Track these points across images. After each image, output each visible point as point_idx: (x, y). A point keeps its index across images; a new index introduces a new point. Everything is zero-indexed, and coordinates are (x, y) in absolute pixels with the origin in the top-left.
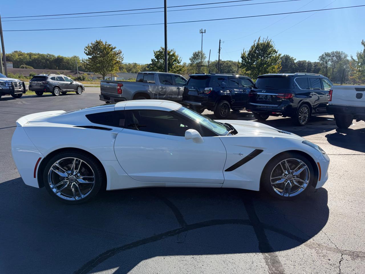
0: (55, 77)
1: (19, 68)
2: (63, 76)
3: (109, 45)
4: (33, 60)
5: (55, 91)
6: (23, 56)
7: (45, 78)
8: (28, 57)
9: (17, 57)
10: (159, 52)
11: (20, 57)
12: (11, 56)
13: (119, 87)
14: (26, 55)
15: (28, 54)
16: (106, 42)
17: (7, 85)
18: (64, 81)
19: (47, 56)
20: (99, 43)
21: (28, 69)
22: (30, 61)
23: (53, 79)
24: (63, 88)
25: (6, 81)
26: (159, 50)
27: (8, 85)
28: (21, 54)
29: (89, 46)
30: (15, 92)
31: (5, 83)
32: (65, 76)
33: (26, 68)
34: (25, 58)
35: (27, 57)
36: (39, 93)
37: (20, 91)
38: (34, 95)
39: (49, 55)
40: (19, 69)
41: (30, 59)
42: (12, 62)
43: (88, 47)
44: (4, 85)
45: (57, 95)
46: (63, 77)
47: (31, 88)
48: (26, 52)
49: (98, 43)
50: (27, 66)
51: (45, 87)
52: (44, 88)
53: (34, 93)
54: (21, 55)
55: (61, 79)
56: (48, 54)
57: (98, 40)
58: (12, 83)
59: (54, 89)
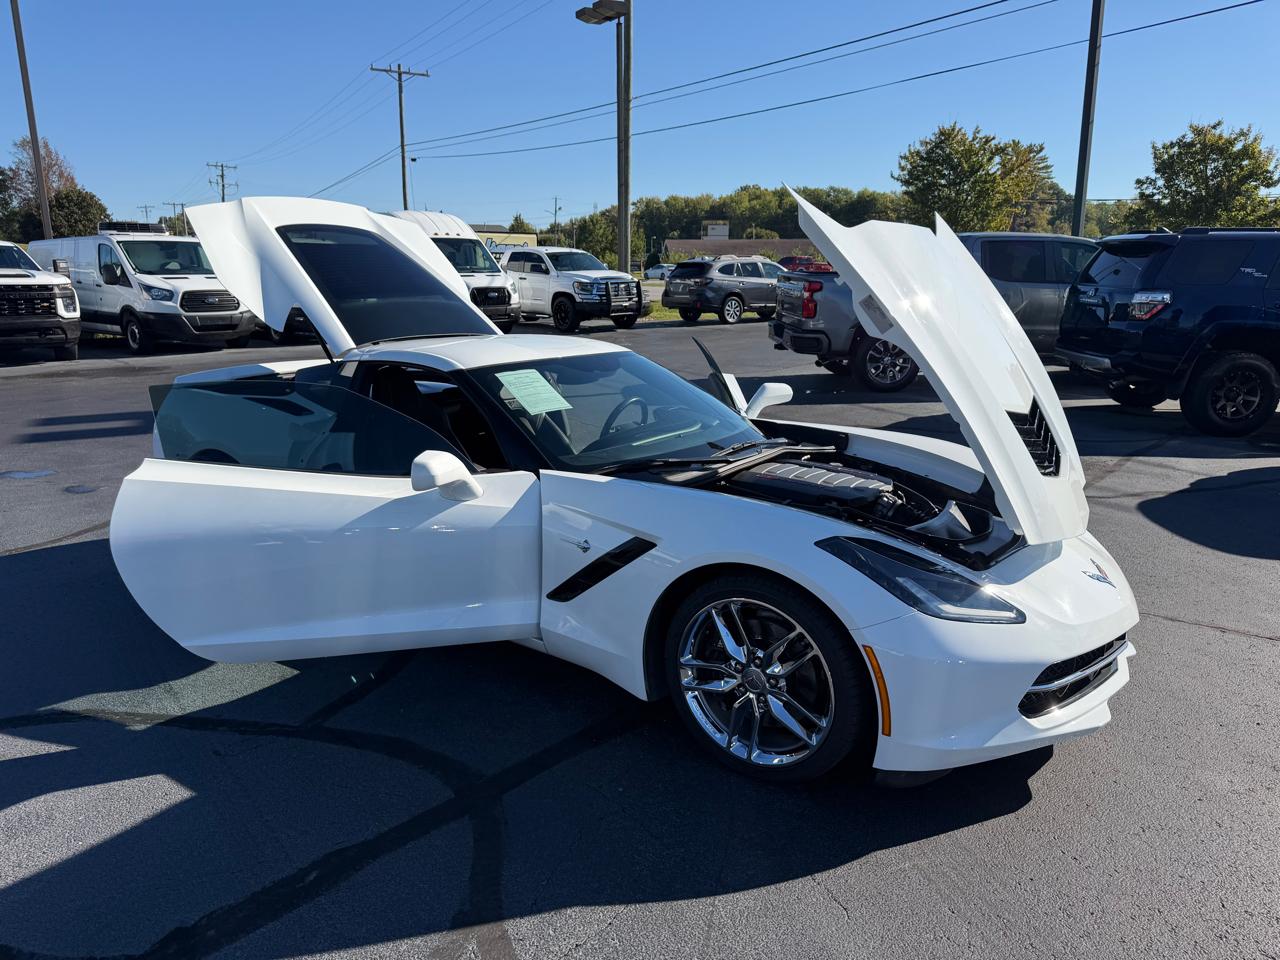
0: (733, 265)
1: (742, 238)
2: (758, 259)
3: (988, 141)
4: (786, 211)
5: (727, 308)
6: (760, 201)
7: (702, 269)
8: (774, 203)
9: (746, 204)
10: (1181, 144)
11: (755, 202)
12: (732, 202)
13: (806, 295)
14: (768, 198)
15: (775, 193)
16: (977, 131)
17: (594, 292)
18: (760, 275)
19: (829, 196)
20: (949, 135)
21: (764, 240)
22: (777, 215)
23: (727, 270)
24: (752, 299)
25: (596, 279)
26: (1179, 135)
27: (599, 290)
28: (755, 194)
29: (911, 153)
30: (613, 311)
31: (592, 284)
32: (768, 261)
33: (758, 237)
34: (765, 206)
35: (770, 202)
36: (690, 316)
37: (626, 309)
38: (676, 319)
39: (834, 191)
40: (741, 241)
41: (780, 207)
42: (727, 222)
43: (908, 154)
44: (587, 291)
45: (730, 320)
46: (760, 264)
47: (668, 300)
48: (771, 188)
49: (945, 136)
50: (764, 232)
51: (698, 295)
52: (695, 298)
53: (675, 315)
54: (758, 197)
55: (754, 271)
56: (832, 188)
57: (947, 126)
58: (607, 284)
59: (724, 303)
